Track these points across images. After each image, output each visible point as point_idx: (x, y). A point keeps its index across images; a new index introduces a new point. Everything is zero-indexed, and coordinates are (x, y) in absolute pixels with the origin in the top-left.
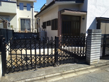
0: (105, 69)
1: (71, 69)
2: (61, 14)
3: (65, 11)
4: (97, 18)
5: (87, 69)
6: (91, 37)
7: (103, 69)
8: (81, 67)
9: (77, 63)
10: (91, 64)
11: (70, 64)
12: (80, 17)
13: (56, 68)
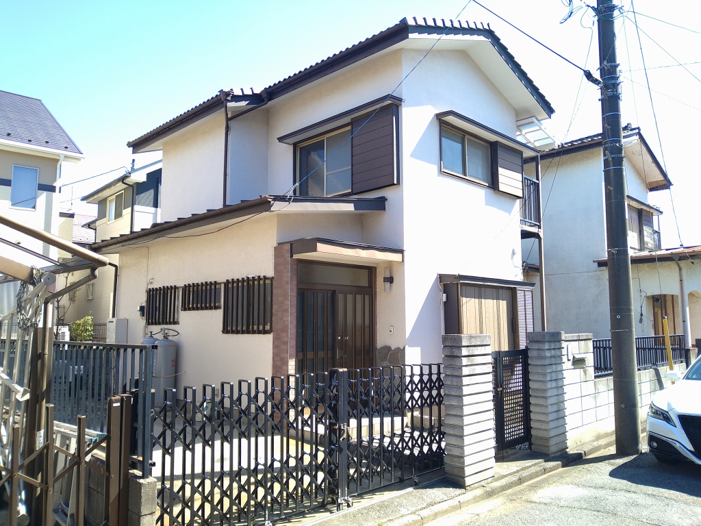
0: (524, 498)
1: (403, 511)
2: (296, 256)
3: (320, 246)
4: (441, 277)
5: (460, 506)
6: (460, 368)
7: (514, 497)
8: (438, 500)
9: (416, 485)
10: (468, 481)
11: (388, 495)
12: (370, 270)
13: (345, 516)
